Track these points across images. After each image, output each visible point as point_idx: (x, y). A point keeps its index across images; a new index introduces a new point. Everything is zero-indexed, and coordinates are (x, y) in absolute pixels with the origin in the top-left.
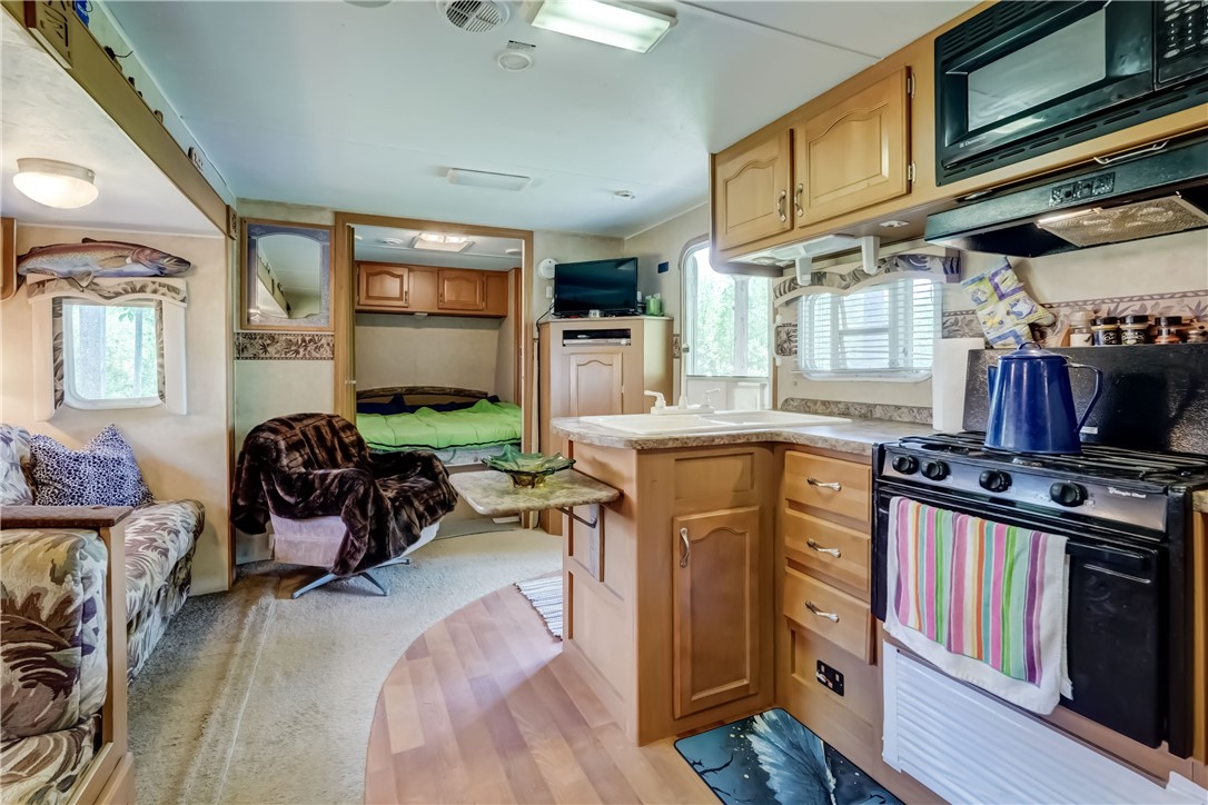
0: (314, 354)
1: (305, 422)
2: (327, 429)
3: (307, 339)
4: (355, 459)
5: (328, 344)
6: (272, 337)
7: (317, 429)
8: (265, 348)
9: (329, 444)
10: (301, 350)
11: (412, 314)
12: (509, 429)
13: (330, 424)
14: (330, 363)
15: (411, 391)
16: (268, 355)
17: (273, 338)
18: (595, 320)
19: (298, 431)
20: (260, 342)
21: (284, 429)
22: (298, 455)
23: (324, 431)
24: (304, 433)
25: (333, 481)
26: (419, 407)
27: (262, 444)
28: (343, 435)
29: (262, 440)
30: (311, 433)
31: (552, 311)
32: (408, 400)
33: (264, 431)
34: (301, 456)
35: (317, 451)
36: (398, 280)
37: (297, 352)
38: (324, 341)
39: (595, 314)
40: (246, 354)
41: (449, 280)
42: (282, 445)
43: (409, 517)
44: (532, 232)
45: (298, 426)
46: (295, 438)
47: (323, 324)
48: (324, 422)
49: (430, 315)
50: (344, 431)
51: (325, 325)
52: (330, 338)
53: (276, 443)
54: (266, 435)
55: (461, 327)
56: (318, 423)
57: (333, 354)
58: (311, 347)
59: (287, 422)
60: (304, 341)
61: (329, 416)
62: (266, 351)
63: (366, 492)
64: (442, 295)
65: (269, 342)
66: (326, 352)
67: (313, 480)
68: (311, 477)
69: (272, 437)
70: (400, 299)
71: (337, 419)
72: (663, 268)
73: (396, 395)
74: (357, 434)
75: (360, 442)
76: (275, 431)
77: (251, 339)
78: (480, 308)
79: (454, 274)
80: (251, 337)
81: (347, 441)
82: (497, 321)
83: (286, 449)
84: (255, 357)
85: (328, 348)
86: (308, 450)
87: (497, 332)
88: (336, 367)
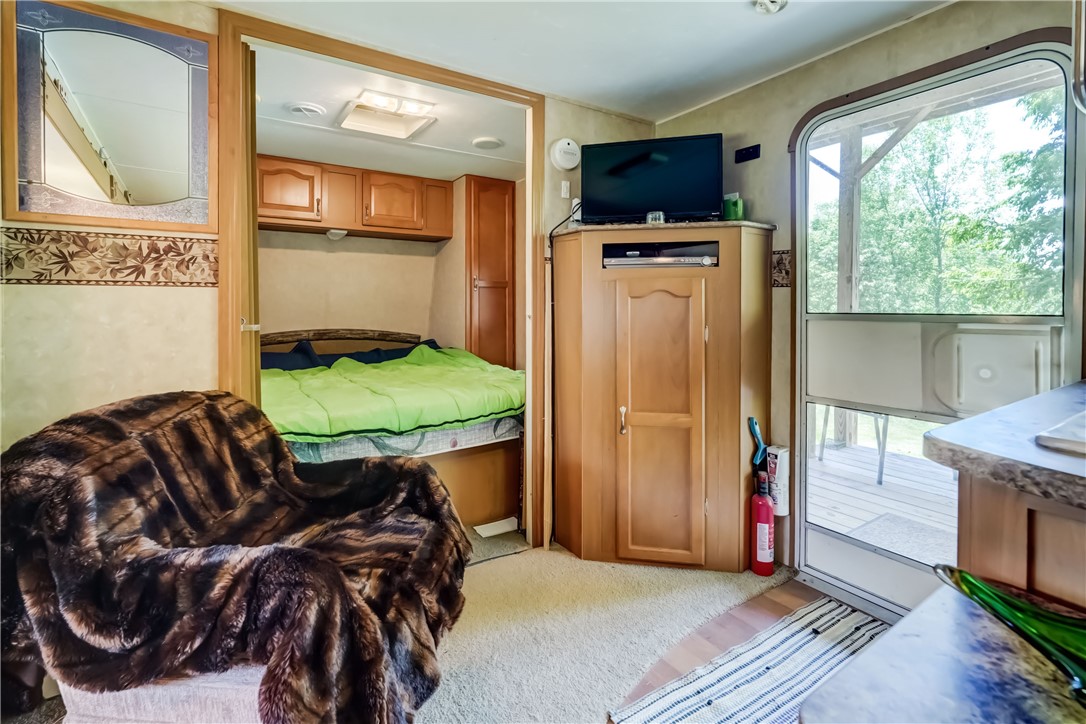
0: (176, 275)
1: (154, 418)
2: (207, 425)
3: (162, 245)
4: (267, 482)
5: (206, 257)
6: (82, 240)
7: (184, 430)
8: (64, 261)
9: (211, 456)
10: (149, 267)
11: (323, 231)
12: (501, 394)
13: (213, 415)
14: (210, 293)
15: (321, 335)
16: (71, 275)
17: (85, 241)
18: (656, 227)
19: (135, 443)
20: (53, 248)
21: (98, 442)
22: (132, 503)
23: (198, 431)
24: (151, 446)
25: (229, 591)
26: (337, 357)
27: (27, 492)
28: (240, 434)
29: (26, 481)
30: (168, 442)
31: (578, 216)
32: (319, 348)
33: (36, 456)
34: (142, 503)
35: (183, 479)
36: (307, 183)
37: (139, 271)
38: (197, 251)
39: (655, 219)
40: (16, 273)
41: (377, 186)
42: (89, 487)
43: (417, 638)
44: (542, 98)
45: (135, 432)
46: (127, 461)
47: (196, 219)
48: (198, 412)
49: (351, 234)
50: (242, 426)
51: (200, 221)
52: (209, 246)
53: (69, 487)
54: (38, 466)
55: (387, 252)
56: (186, 416)
57: (216, 276)
58: (169, 262)
59: (107, 425)
60: (154, 249)
61: (209, 397)
62: (67, 268)
63: (325, 617)
64: (368, 208)
65: (73, 248)
66: (201, 271)
67: (173, 588)
68: (167, 576)
69: (59, 470)
70: (310, 209)
71: (227, 401)
72: (752, 153)
73: (299, 341)
74: (268, 428)
75: (274, 445)
76: (66, 452)
77: (31, 240)
78: (419, 227)
79: (383, 180)
80: (32, 238)
81: (248, 444)
82: (434, 246)
83: (99, 496)
84: (40, 279)
85: (205, 265)
86: (160, 484)
87: (432, 260)
88: (222, 299)
